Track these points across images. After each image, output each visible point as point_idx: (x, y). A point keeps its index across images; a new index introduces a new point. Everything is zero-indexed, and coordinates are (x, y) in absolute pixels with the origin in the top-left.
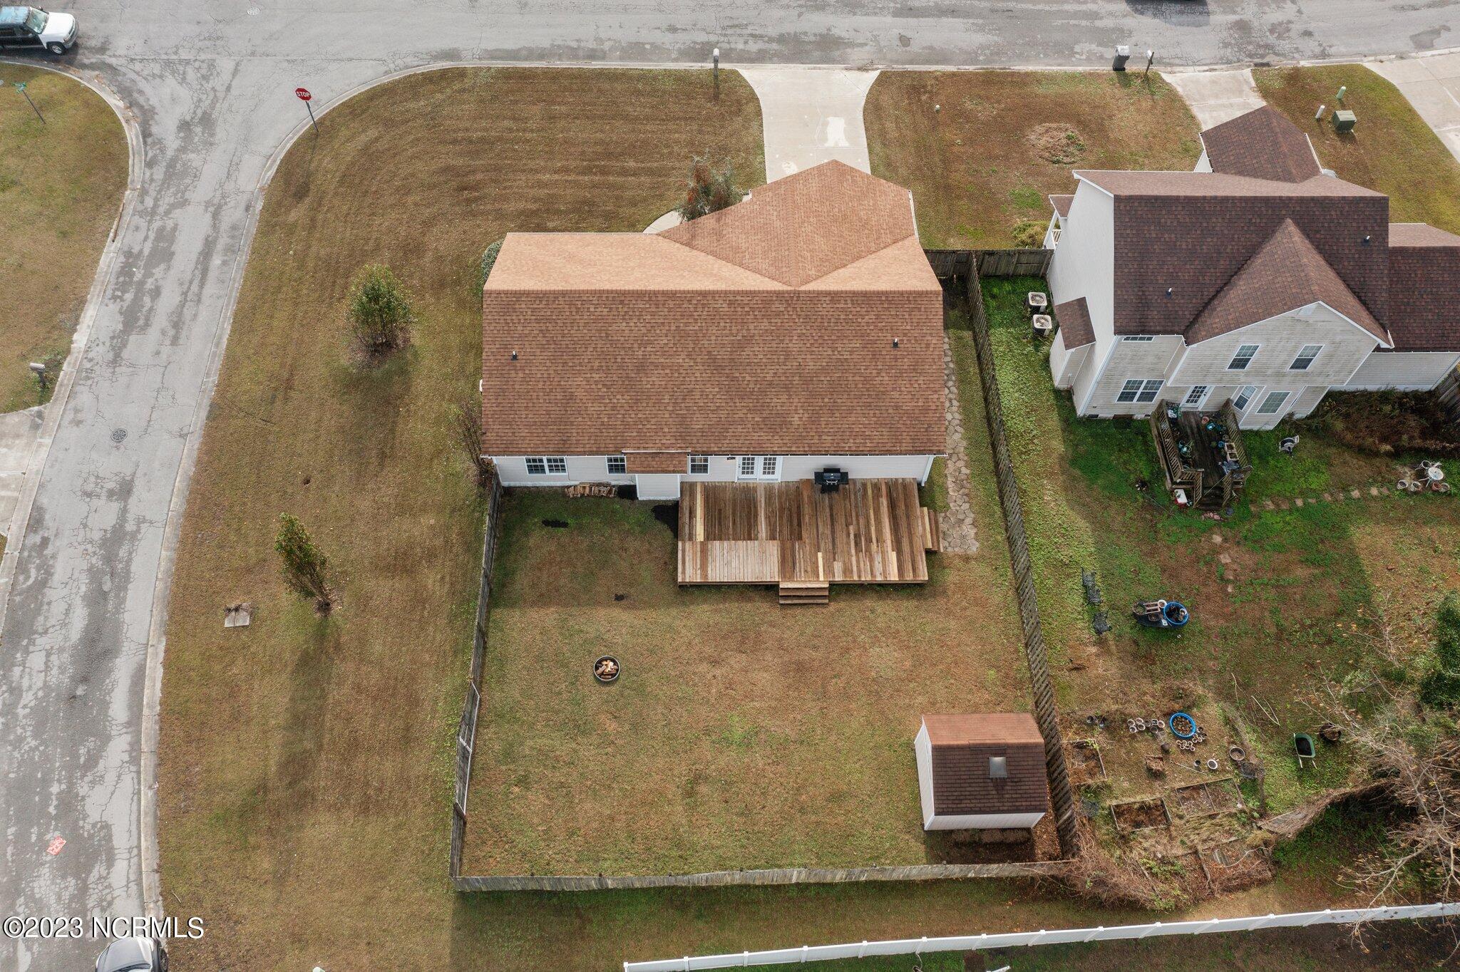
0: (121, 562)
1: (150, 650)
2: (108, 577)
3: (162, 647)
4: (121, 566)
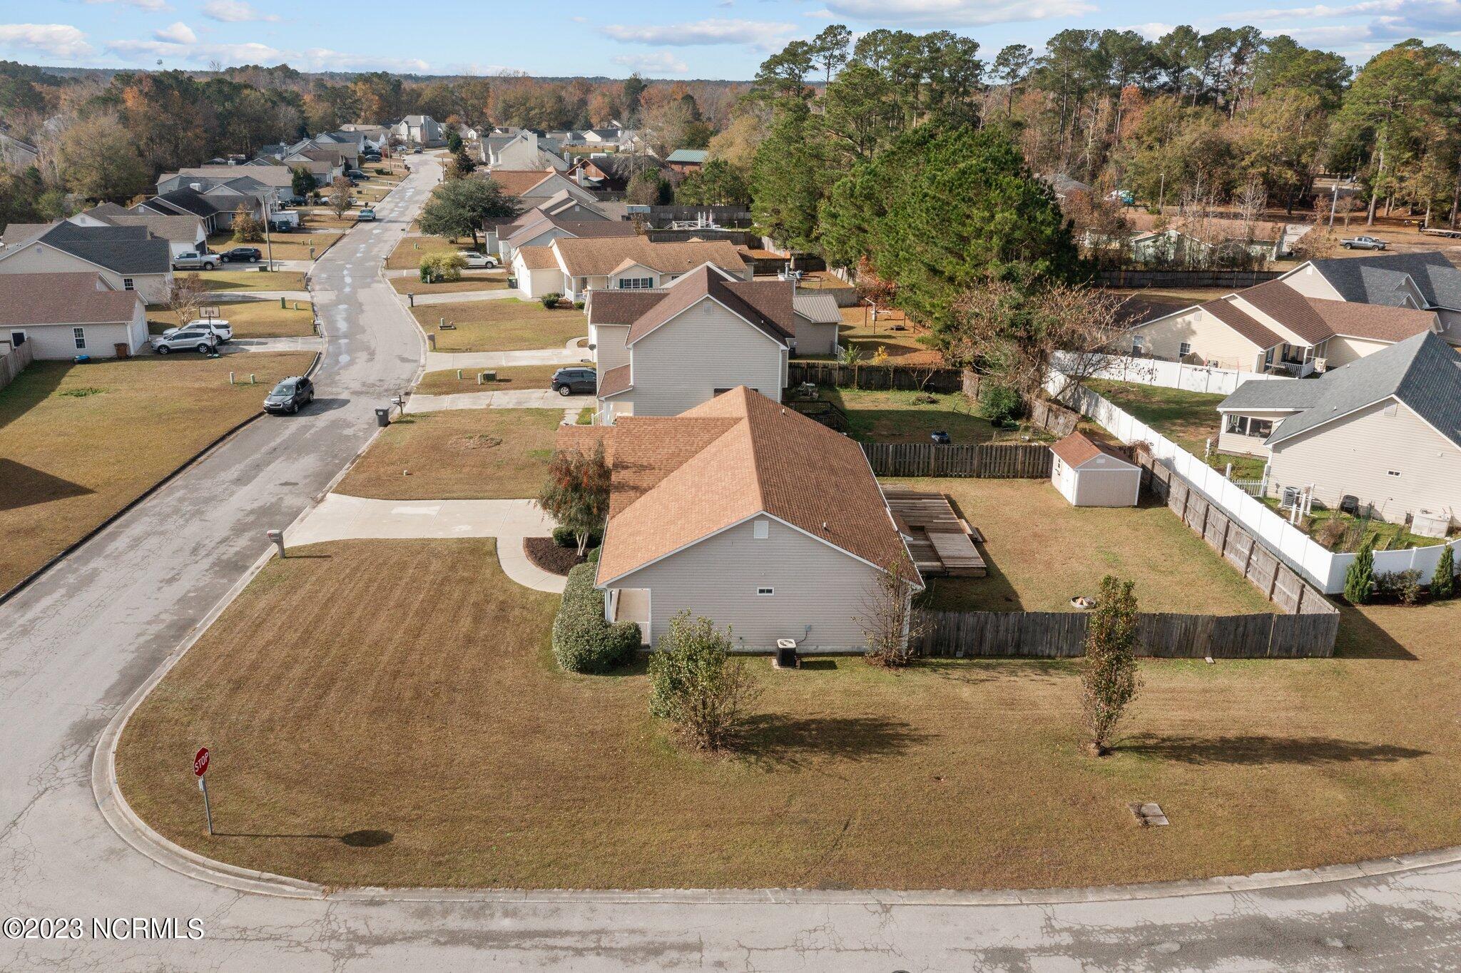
0: (1128, 939)
1: (1237, 889)
2: (1158, 948)
3: (1227, 879)
4: (1132, 938)
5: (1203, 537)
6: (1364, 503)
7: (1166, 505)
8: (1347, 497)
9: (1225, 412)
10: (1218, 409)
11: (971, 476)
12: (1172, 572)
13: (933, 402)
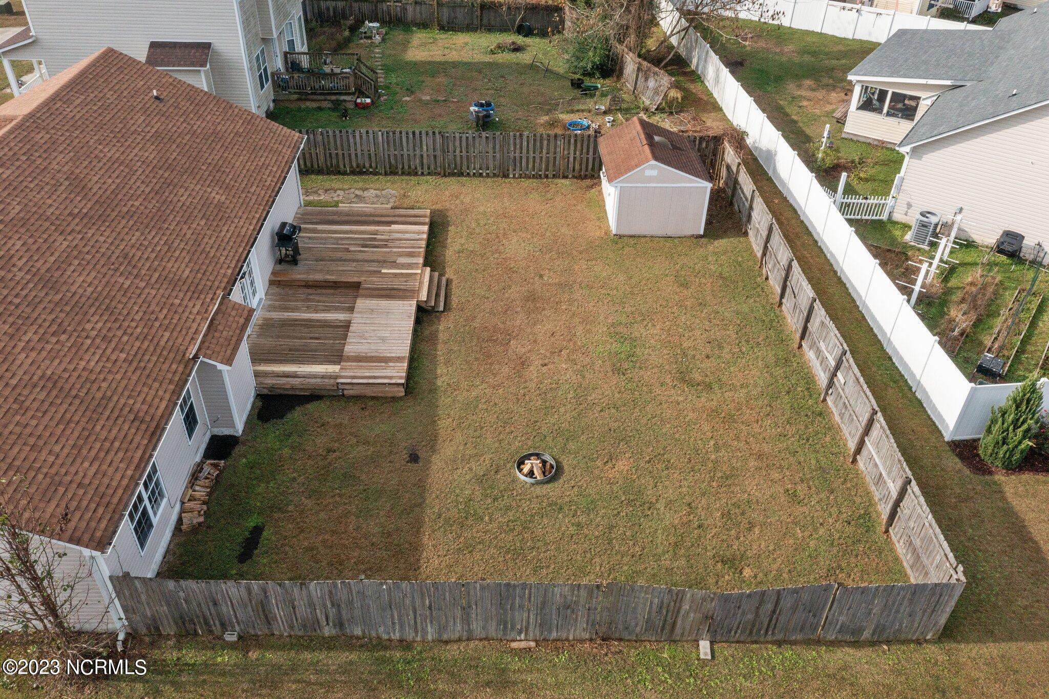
5: (781, 304)
6: (1029, 242)
7: (746, 234)
8: (1008, 234)
9: (858, 81)
10: (850, 77)
11: (495, 175)
12: (709, 387)
13: (517, 49)
